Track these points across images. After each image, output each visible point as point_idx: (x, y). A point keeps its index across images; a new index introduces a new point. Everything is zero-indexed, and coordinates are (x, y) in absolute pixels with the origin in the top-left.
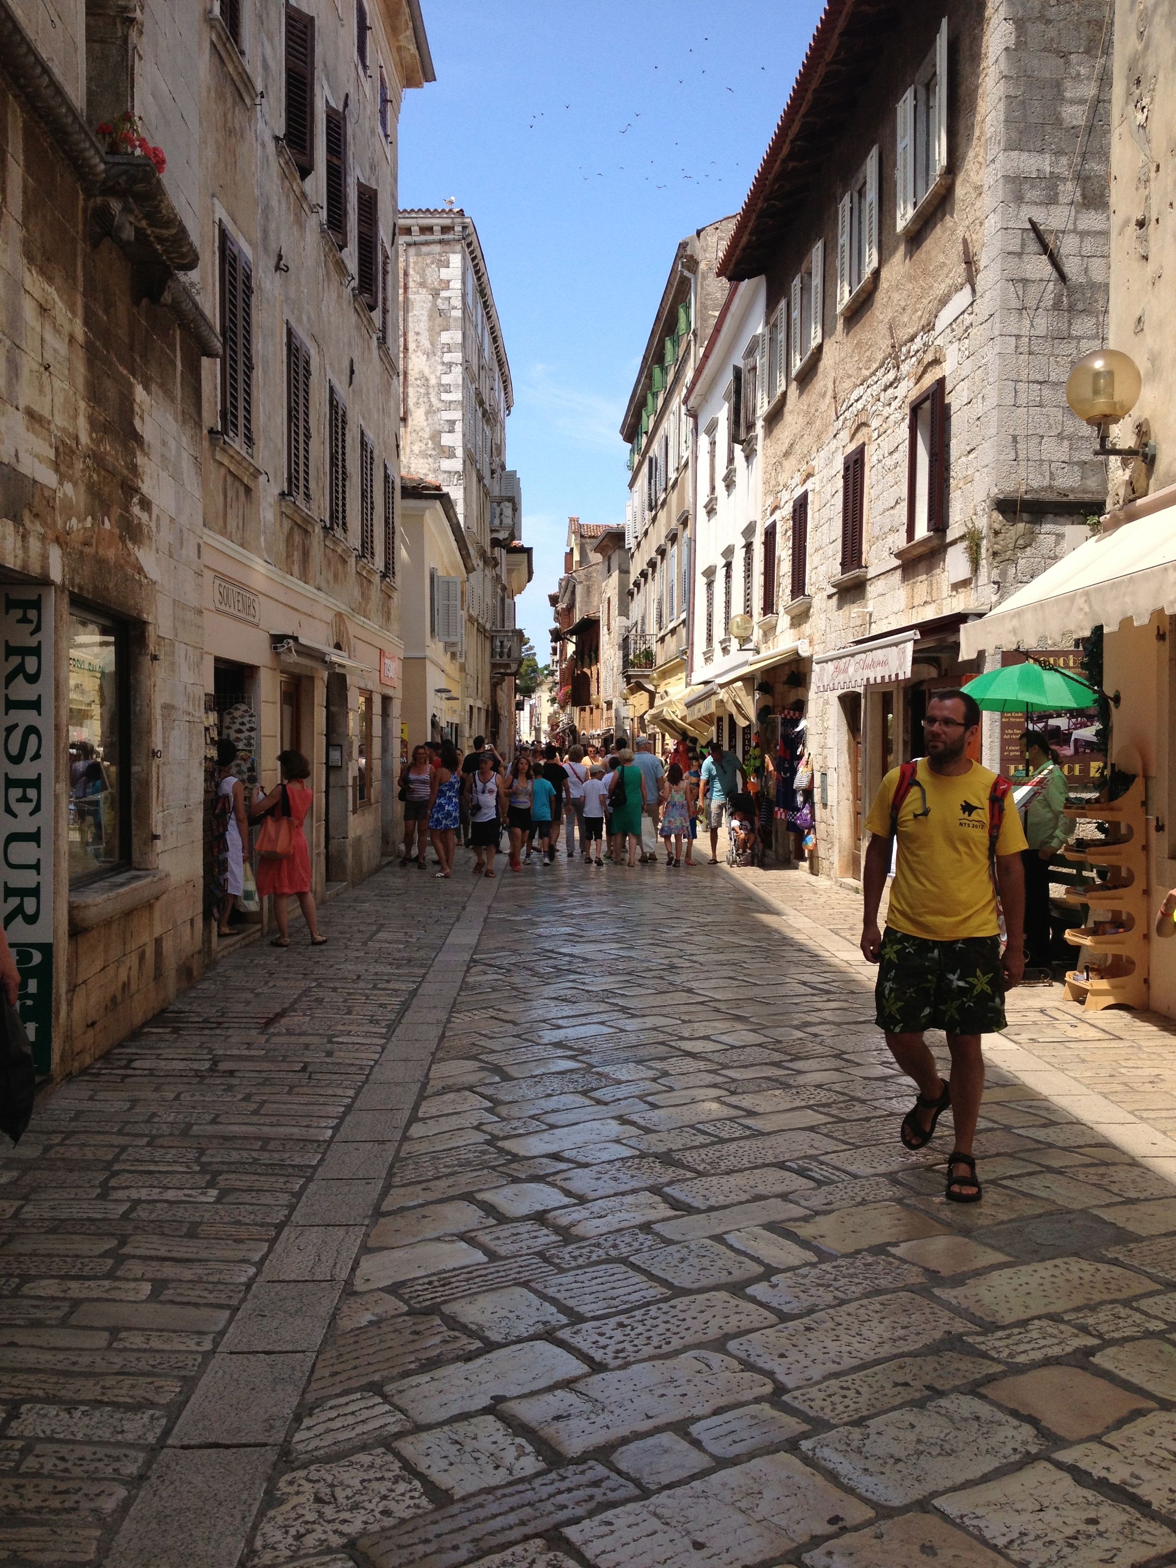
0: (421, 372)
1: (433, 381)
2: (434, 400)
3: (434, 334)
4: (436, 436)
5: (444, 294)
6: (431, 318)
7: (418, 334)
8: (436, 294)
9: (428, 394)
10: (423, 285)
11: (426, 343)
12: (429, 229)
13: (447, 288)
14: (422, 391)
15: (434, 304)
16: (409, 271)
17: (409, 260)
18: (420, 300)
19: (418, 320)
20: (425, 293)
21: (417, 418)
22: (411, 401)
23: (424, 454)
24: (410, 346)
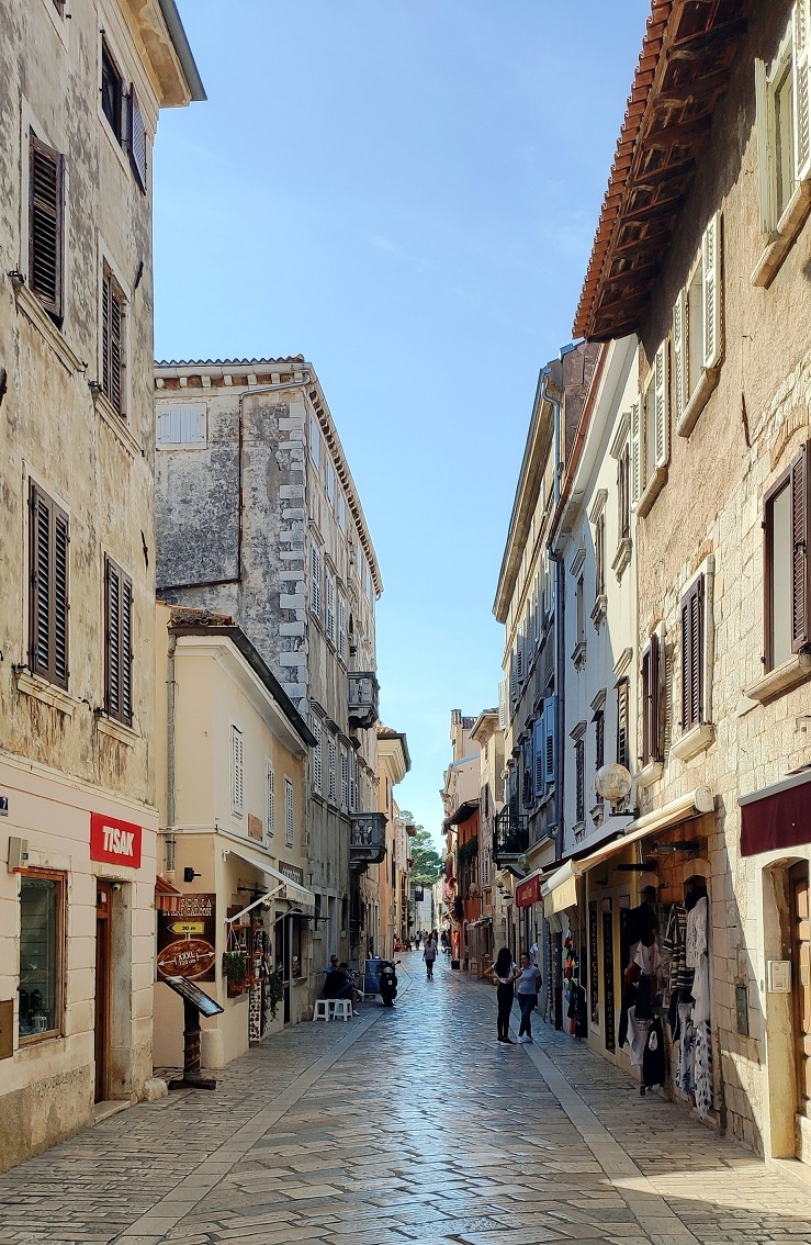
0: (259, 530)
1: (272, 540)
2: (272, 560)
3: (272, 490)
4: (274, 598)
5: (282, 446)
6: (269, 472)
7: (255, 489)
8: (274, 447)
9: (266, 553)
10: (260, 437)
11: (263, 498)
12: (267, 378)
13: (287, 439)
14: (259, 550)
15: (273, 457)
16: (246, 423)
17: (246, 411)
18: (257, 454)
19: (255, 474)
20: (262, 447)
21: (255, 578)
22: (247, 562)
23: (261, 619)
24: (247, 502)
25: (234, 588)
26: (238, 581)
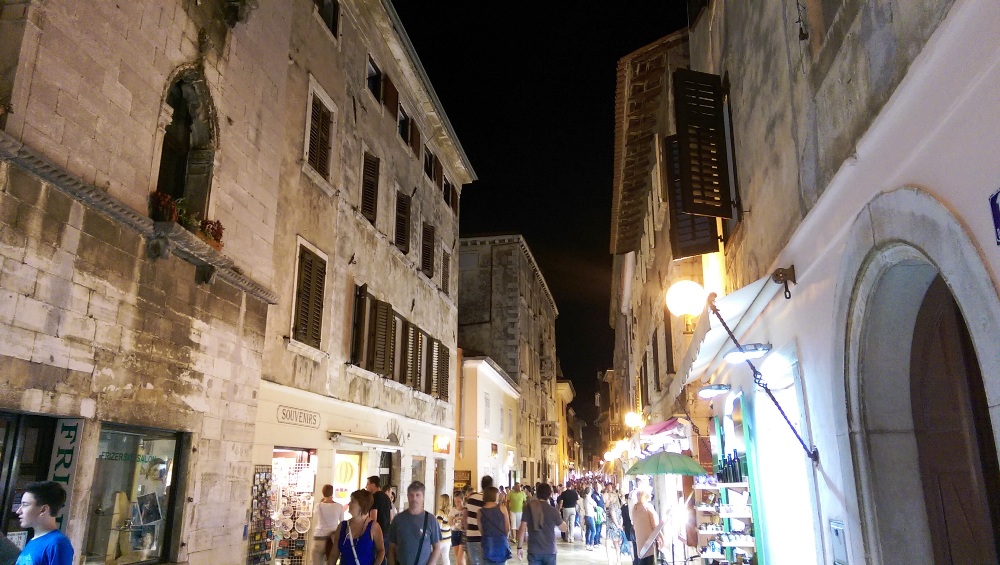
0: (499, 302)
1: (504, 305)
2: (505, 314)
3: (505, 285)
4: (505, 330)
5: (509, 267)
6: (503, 278)
7: (497, 285)
8: (506, 267)
9: (502, 311)
10: (500, 264)
11: (501, 288)
12: (503, 241)
13: (511, 264)
14: (499, 310)
15: (505, 272)
16: (494, 258)
17: (494, 254)
18: (498, 271)
19: (497, 279)
20: (501, 267)
21: (497, 322)
22: (494, 315)
23: (500, 338)
24: (494, 290)
25: (488, 325)
26: (490, 321)
